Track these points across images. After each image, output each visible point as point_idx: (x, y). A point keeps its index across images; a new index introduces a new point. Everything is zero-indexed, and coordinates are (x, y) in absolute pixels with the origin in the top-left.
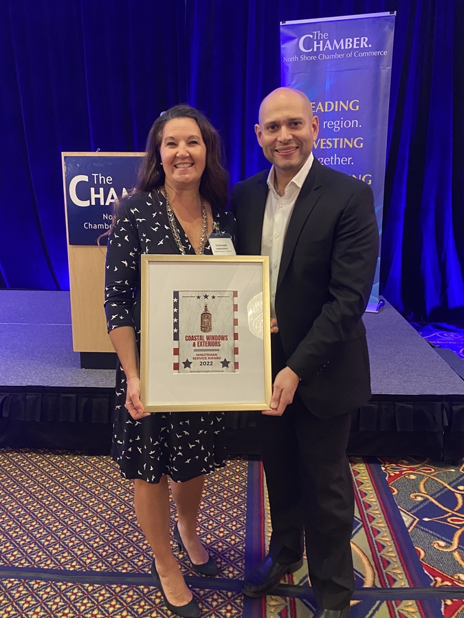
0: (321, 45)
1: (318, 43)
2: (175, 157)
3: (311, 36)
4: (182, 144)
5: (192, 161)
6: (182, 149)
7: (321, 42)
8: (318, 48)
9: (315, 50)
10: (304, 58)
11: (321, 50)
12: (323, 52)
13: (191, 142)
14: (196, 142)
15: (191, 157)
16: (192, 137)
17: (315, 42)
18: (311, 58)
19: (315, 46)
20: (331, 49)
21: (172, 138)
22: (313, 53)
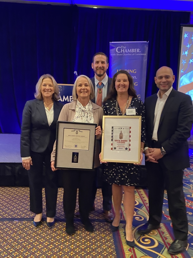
0: (124, 51)
1: (123, 50)
2: (119, 85)
3: (120, 47)
4: (122, 81)
5: (124, 86)
6: (122, 83)
7: (124, 50)
8: (123, 51)
9: (122, 52)
10: (118, 55)
11: (124, 52)
12: (124, 53)
13: (125, 81)
14: (126, 81)
15: (124, 85)
16: (125, 79)
17: (122, 50)
18: (120, 55)
19: (122, 51)
20: (127, 52)
21: (119, 79)
22: (120, 53)
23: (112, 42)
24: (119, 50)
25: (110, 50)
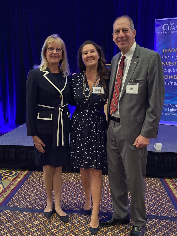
3: (167, 25)
4: (89, 52)
5: (93, 58)
6: (89, 54)
7: (171, 27)
9: (169, 29)
10: (164, 32)
13: (92, 52)
14: (94, 52)
15: (92, 56)
18: (167, 33)
20: (175, 29)
21: (85, 51)
23: (158, 20)
24: (166, 27)
25: (156, 28)
